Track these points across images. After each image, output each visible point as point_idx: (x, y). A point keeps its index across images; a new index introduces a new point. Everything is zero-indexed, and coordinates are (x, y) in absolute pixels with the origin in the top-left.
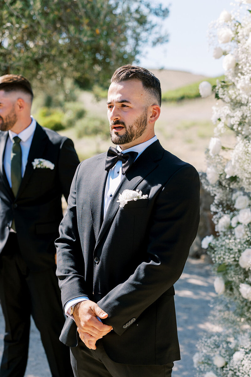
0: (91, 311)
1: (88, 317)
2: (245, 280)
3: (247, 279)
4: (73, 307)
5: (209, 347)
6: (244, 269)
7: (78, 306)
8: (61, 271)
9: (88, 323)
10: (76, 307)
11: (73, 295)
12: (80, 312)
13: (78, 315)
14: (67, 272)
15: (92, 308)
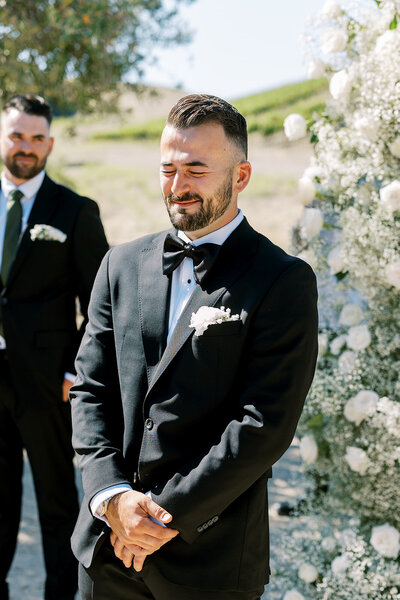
0: (141, 509)
1: (136, 520)
2: (354, 440)
3: (357, 440)
4: (106, 503)
5: (293, 549)
6: (353, 424)
7: (116, 501)
8: (82, 440)
9: (137, 531)
10: (112, 502)
11: (105, 482)
12: (121, 512)
13: (118, 517)
14: (93, 442)
15: (143, 504)
